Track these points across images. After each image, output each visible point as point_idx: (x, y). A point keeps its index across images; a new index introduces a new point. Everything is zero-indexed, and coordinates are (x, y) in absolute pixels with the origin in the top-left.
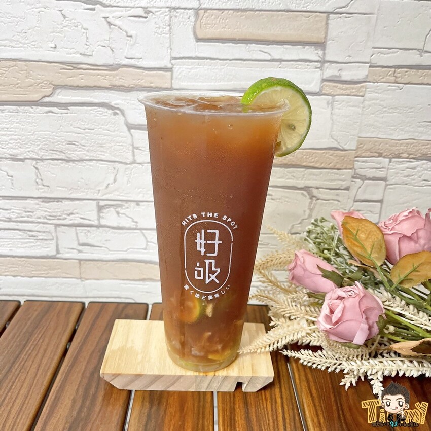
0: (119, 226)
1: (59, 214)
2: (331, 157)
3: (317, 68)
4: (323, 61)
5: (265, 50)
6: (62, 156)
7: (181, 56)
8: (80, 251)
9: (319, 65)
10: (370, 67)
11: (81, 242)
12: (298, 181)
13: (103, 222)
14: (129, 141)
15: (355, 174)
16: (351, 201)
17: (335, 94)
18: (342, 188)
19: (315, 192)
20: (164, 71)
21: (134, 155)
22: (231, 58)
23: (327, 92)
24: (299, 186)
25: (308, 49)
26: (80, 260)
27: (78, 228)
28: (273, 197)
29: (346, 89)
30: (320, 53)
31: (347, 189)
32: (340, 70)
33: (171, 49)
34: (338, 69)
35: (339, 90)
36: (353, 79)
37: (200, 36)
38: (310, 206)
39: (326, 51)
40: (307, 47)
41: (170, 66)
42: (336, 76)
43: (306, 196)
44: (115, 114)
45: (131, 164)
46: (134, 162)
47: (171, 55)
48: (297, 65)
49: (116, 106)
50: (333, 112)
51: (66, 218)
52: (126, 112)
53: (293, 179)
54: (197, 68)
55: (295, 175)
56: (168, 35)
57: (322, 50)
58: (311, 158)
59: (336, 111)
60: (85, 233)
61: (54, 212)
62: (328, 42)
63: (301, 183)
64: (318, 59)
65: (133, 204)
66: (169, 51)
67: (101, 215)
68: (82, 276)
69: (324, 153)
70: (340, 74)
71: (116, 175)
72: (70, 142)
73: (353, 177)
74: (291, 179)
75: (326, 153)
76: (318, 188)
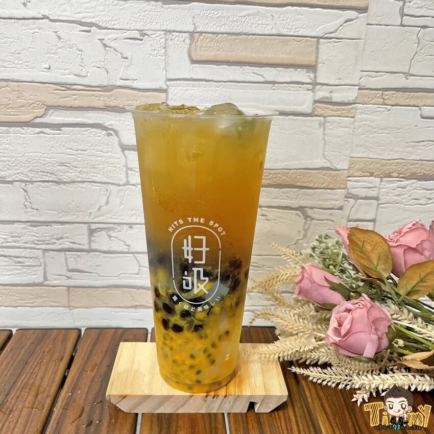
0: (110, 250)
1: (48, 238)
2: (324, 177)
3: (309, 90)
4: (314, 84)
5: (258, 73)
6: (53, 178)
7: (176, 77)
8: (69, 278)
9: (310, 87)
10: (359, 89)
11: (70, 268)
12: (292, 201)
13: (94, 246)
14: (123, 163)
15: (347, 194)
16: (345, 221)
17: (327, 115)
18: (336, 208)
19: (309, 212)
20: (158, 92)
21: (127, 176)
22: (225, 80)
23: (319, 114)
24: (294, 207)
25: (300, 71)
26: (69, 287)
27: (67, 253)
28: (268, 218)
29: (338, 110)
30: (312, 75)
31: (341, 208)
32: (331, 92)
33: (166, 70)
34: (329, 91)
35: (330, 111)
36: (344, 101)
37: (195, 58)
38: (304, 226)
39: (317, 74)
40: (299, 70)
41: (165, 87)
42: (327, 98)
43: (300, 217)
44: (109, 135)
45: (124, 185)
46: (128, 183)
47: (166, 76)
48: (289, 87)
49: (110, 127)
50: (325, 132)
51: (55, 243)
52: (120, 133)
53: (287, 199)
54: (192, 89)
55: (289, 195)
56: (163, 57)
57: (313, 73)
58: (304, 178)
59: (327, 131)
60: (75, 258)
61: (42, 237)
62: (319, 65)
63: (295, 203)
64: (309, 81)
65: (126, 227)
66: (164, 72)
67: (93, 239)
68: (71, 305)
69: (317, 173)
70: (331, 96)
71: (108, 197)
72: (62, 163)
73: (346, 197)
74: (285, 199)
75: (319, 173)
76: (312, 208)
